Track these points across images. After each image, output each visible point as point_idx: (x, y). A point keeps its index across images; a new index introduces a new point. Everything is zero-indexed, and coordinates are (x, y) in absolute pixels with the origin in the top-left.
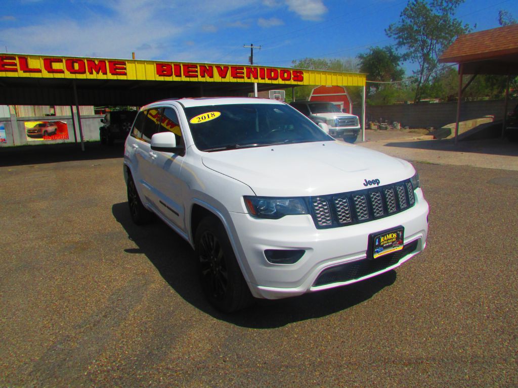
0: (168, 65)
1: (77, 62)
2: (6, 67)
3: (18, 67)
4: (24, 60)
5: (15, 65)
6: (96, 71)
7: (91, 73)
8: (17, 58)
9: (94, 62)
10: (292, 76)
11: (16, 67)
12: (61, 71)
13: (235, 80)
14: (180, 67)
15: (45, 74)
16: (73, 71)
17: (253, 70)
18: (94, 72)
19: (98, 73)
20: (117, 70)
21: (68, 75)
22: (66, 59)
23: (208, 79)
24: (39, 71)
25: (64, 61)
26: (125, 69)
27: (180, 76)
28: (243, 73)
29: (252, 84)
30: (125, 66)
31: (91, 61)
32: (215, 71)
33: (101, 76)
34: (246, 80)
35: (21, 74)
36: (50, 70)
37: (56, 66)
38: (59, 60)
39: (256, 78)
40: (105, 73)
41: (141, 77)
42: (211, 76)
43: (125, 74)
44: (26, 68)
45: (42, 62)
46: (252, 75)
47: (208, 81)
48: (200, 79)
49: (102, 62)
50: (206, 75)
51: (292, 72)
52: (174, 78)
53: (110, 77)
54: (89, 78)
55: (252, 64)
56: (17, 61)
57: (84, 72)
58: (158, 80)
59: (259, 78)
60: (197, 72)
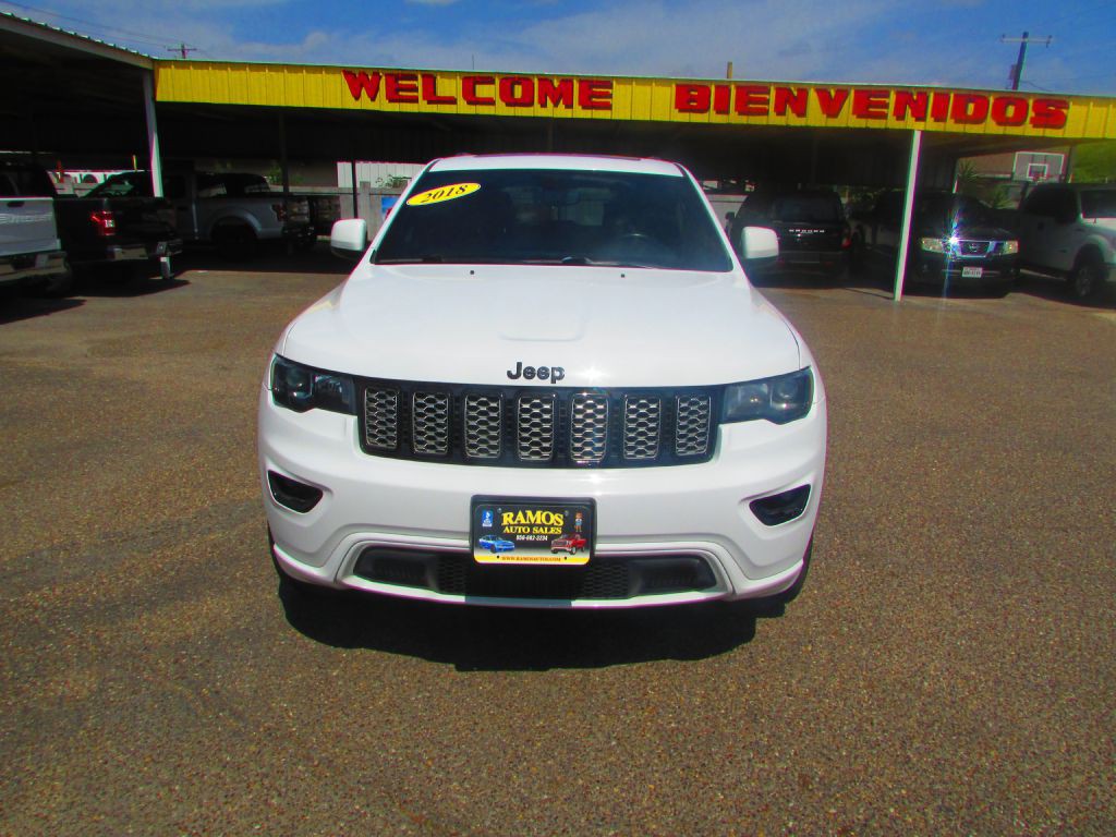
0: (703, 89)
1: (519, 84)
2: (401, 93)
3: (420, 94)
4: (430, 78)
5: (415, 89)
6: (553, 101)
7: (544, 105)
8: (420, 77)
9: (551, 82)
10: (1031, 114)
11: (415, 94)
12: (490, 102)
13: (861, 123)
14: (730, 91)
15: (463, 108)
16: (510, 101)
17: (915, 97)
18: (549, 103)
19: (556, 104)
20: (594, 100)
21: (501, 109)
22: (502, 77)
23: (791, 119)
24: (452, 101)
25: (497, 81)
26: (610, 96)
27: (726, 111)
28: (886, 106)
29: (909, 134)
30: (610, 91)
31: (545, 81)
32: (813, 101)
33: (561, 112)
34: (892, 123)
35: (423, 107)
36: (471, 98)
37: (483, 91)
38: (487, 79)
39: (920, 117)
40: (569, 105)
41: (642, 114)
42: (801, 112)
43: (608, 107)
44: (432, 98)
45: (460, 82)
46: (909, 111)
47: (792, 124)
48: (773, 119)
49: (567, 82)
50: (789, 110)
51: (1031, 102)
52: (711, 117)
53: (579, 112)
54: (539, 115)
55: (1015, 87)
56: (419, 83)
57: (530, 103)
58: (675, 120)
59: (929, 119)
60: (766, 102)
